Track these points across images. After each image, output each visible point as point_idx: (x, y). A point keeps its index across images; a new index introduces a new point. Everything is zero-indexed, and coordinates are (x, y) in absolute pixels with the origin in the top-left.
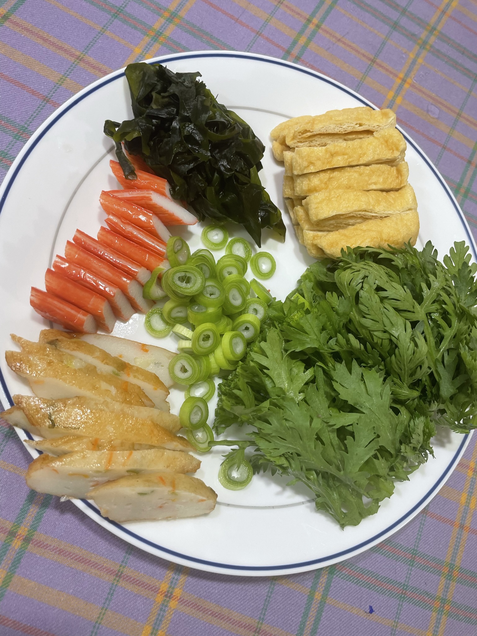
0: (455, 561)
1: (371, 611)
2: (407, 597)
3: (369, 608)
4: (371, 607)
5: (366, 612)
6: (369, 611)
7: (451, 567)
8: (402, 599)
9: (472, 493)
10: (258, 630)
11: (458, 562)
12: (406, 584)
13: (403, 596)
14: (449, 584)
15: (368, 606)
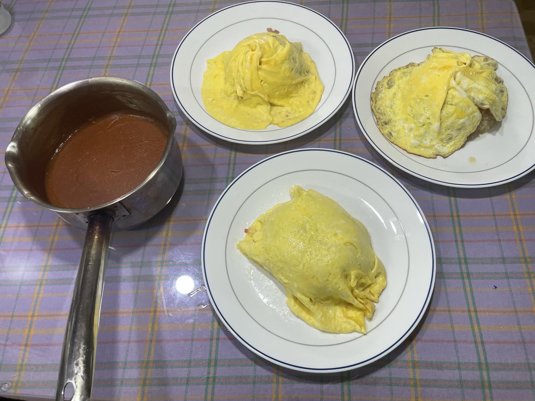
0: (525, 255)
1: (496, 287)
2: (509, 277)
3: (494, 287)
4: (495, 286)
5: (493, 289)
6: (494, 288)
7: (525, 258)
8: (508, 279)
9: (518, 225)
10: (449, 311)
11: (527, 255)
12: (506, 272)
13: (507, 277)
14: (528, 265)
15: (493, 286)
